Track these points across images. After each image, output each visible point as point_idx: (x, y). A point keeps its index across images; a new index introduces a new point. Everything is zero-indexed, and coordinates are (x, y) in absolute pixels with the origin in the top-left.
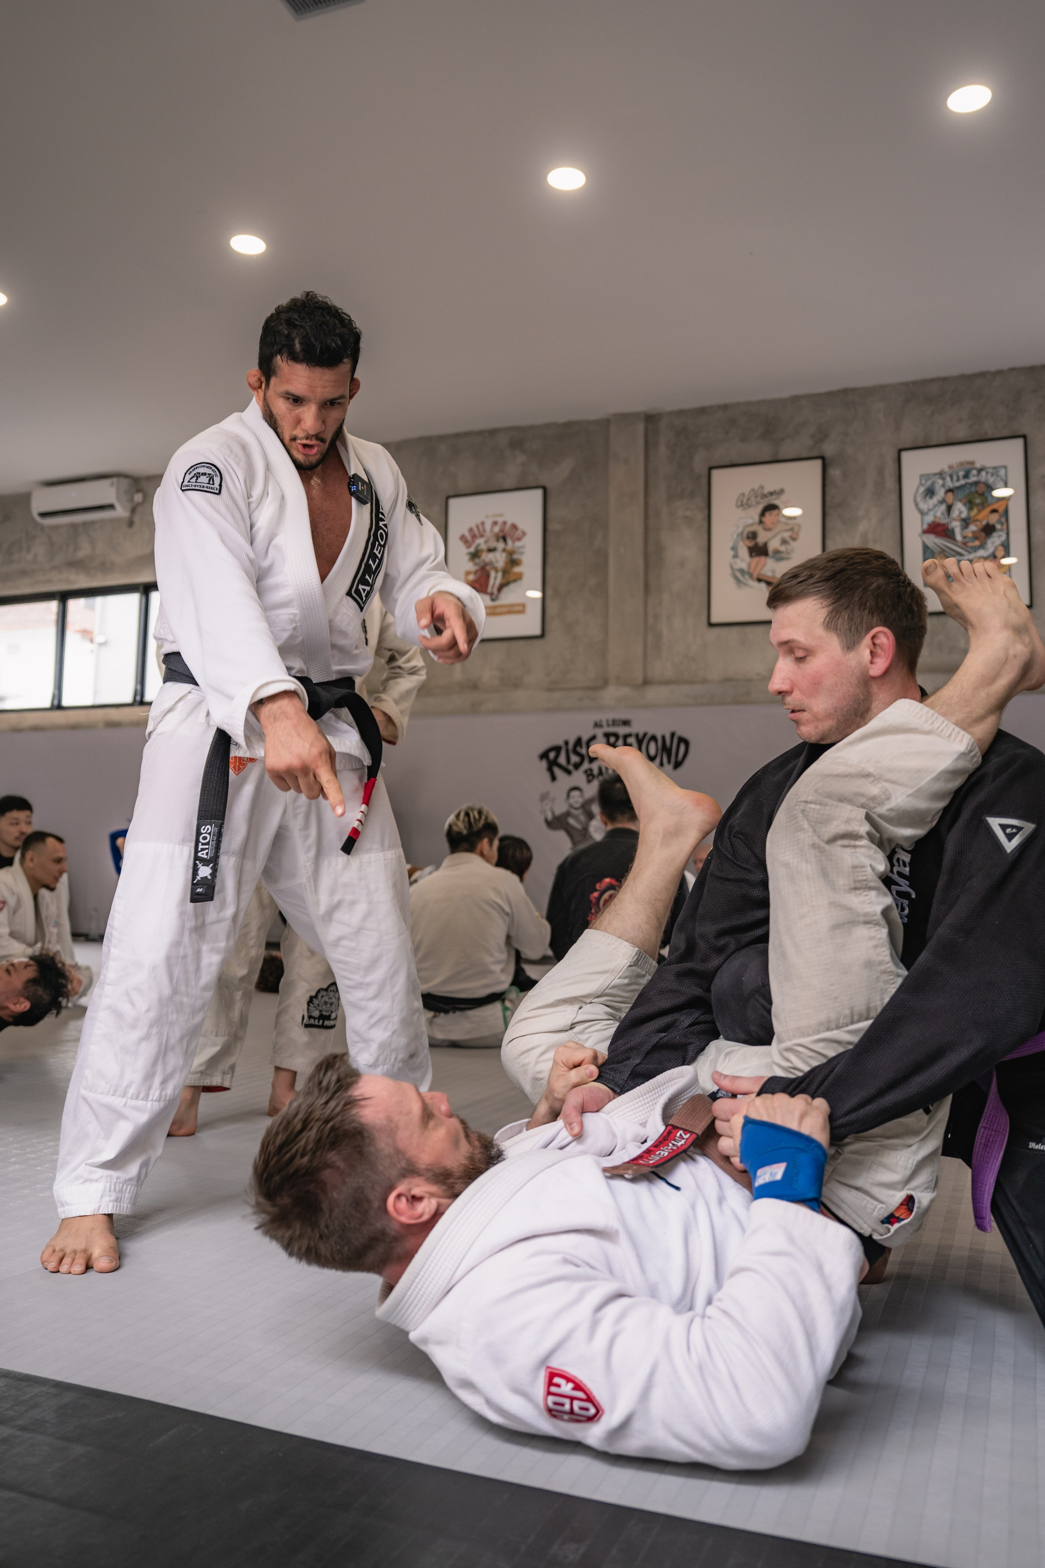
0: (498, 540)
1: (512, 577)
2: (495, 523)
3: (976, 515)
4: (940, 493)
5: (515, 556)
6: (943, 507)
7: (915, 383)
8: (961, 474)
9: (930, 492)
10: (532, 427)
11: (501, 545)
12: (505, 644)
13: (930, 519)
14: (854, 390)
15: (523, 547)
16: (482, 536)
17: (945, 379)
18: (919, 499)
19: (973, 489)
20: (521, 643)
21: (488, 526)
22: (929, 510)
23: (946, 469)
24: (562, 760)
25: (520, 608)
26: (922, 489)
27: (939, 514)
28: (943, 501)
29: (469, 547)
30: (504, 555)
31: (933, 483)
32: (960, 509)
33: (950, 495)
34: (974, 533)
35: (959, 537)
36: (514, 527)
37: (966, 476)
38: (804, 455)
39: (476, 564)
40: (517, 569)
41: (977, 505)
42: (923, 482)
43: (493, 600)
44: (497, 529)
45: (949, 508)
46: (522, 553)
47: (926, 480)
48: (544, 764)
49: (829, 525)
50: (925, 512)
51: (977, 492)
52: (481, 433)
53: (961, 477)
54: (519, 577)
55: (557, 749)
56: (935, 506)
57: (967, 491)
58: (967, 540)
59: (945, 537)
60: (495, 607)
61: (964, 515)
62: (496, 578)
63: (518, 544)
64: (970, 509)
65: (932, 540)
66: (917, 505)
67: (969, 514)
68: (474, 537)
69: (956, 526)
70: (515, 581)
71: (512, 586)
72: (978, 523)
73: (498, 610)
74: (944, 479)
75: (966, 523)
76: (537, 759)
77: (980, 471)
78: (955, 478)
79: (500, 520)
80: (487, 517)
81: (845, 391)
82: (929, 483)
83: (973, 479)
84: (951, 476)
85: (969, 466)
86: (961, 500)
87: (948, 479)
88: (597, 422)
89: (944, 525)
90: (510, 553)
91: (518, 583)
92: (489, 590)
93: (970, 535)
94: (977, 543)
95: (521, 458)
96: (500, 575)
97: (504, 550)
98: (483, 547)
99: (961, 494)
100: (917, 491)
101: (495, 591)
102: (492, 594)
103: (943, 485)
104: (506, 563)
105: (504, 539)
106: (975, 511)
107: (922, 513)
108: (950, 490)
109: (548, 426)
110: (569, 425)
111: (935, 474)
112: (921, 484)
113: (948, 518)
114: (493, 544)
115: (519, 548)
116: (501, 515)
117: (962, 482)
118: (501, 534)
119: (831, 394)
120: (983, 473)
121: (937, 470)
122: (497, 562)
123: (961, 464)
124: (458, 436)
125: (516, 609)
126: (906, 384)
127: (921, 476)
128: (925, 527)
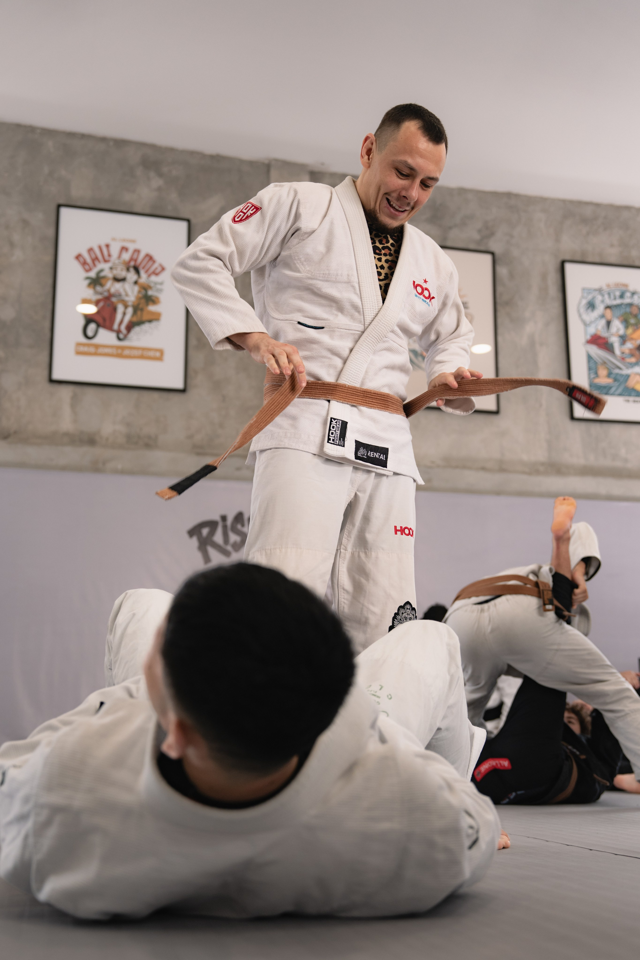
0: (128, 270)
1: (145, 317)
2: (124, 249)
3: (632, 334)
4: (600, 309)
5: (150, 293)
6: (603, 322)
7: (572, 202)
8: (618, 294)
9: (591, 306)
10: (171, 150)
11: (132, 276)
12: (135, 394)
13: (592, 330)
14: (517, 196)
15: (161, 284)
16: (106, 261)
17: (597, 205)
18: (582, 310)
19: (628, 310)
20: (156, 395)
21: (115, 250)
22: (591, 322)
23: (605, 287)
24: (218, 537)
25: (158, 354)
26: (584, 302)
27: (600, 328)
28: (603, 316)
29: (87, 271)
30: (136, 288)
31: (594, 298)
32: (617, 326)
33: (608, 311)
34: (631, 350)
35: (617, 352)
36: (150, 258)
37: (622, 296)
38: (472, 246)
39: (96, 293)
40: (152, 308)
41: (633, 325)
42: (585, 295)
43: (119, 339)
44: (126, 256)
45: (609, 323)
46: (160, 291)
47: (589, 293)
48: (194, 542)
49: (499, 321)
50: (588, 323)
51: (631, 313)
52: (104, 140)
53: (617, 297)
54: (155, 318)
55: (212, 525)
56: (596, 319)
57: (623, 311)
58: (624, 356)
59: (604, 348)
60: (123, 348)
61: (622, 332)
62: (124, 314)
63: (153, 278)
64: (627, 327)
65: (595, 351)
66: (580, 316)
67: (625, 332)
68: (95, 260)
69: (615, 341)
70: (150, 321)
71: (146, 327)
72: (634, 342)
73: (127, 352)
74: (603, 296)
75: (623, 339)
76: (186, 536)
77: (633, 294)
78: (612, 296)
79: (132, 247)
80: (114, 239)
81: (509, 195)
82: (590, 297)
83: (627, 300)
84: (609, 294)
85: (624, 289)
86: (618, 318)
87: (606, 296)
88: (252, 164)
89: (604, 339)
90: (145, 288)
91: (154, 324)
92: (116, 327)
93: (627, 351)
94: (633, 360)
95: (157, 182)
96: (130, 311)
97: (136, 283)
98: (107, 273)
99: (618, 312)
100: (580, 303)
101: (123, 328)
102: (118, 332)
103: (603, 301)
104: (139, 299)
105: (137, 270)
106: (630, 331)
107: (586, 325)
108: (608, 307)
109: (192, 153)
110: (217, 158)
111: (595, 290)
112: (583, 297)
113: (608, 332)
114: (122, 273)
115: (156, 283)
116: (133, 241)
117: (618, 301)
118: (132, 263)
119: (496, 195)
120: (636, 297)
121: (597, 286)
122: (127, 295)
123: (617, 285)
124: (71, 135)
125: (151, 354)
126: (564, 201)
127: (584, 289)
128: (589, 337)
